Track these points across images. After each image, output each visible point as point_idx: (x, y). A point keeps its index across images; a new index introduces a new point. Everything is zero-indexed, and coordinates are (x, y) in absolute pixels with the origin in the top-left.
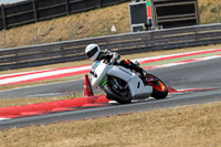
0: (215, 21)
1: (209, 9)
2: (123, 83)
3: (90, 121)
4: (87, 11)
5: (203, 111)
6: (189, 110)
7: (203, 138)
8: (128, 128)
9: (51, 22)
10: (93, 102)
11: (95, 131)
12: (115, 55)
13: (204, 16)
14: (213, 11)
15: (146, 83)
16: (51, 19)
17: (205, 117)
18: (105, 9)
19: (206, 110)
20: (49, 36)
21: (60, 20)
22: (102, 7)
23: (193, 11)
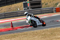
0: (46, 7)
1: (44, 4)
2: (35, 22)
3: (12, 34)
4: (11, 4)
6: (39, 31)
7: (43, 39)
8: (23, 36)
9: (2, 7)
10: (13, 29)
11: (13, 37)
12: (32, 15)
13: (43, 6)
14: (46, 4)
15: (41, 22)
16: (2, 6)
18: (17, 4)
19: (44, 31)
20: (1, 11)
21: (4, 7)
22: (16, 3)
23: (40, 4)
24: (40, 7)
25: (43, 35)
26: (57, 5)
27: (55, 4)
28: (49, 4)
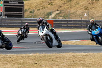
0: (31, 17)
1: (29, 11)
5: (21, 58)
6: (15, 56)
17: (22, 61)
19: (23, 57)
23: (21, 11)
24: (21, 16)
25: (20, 64)
26: (50, 16)
27: (46, 13)
28: (36, 12)
